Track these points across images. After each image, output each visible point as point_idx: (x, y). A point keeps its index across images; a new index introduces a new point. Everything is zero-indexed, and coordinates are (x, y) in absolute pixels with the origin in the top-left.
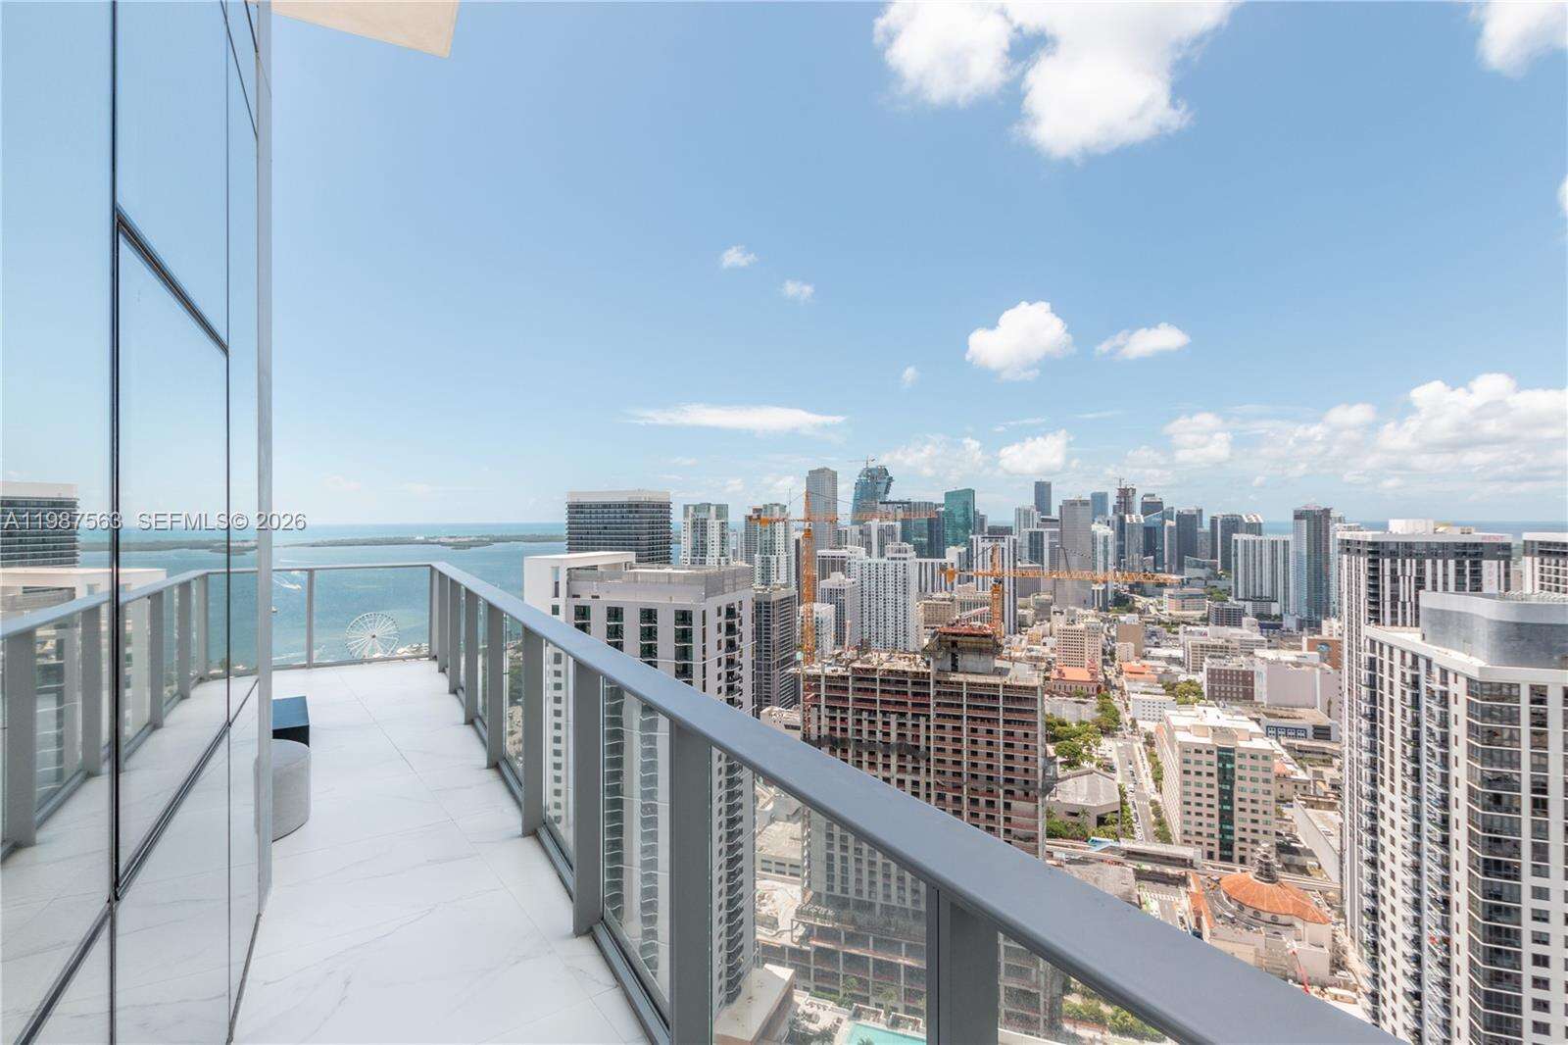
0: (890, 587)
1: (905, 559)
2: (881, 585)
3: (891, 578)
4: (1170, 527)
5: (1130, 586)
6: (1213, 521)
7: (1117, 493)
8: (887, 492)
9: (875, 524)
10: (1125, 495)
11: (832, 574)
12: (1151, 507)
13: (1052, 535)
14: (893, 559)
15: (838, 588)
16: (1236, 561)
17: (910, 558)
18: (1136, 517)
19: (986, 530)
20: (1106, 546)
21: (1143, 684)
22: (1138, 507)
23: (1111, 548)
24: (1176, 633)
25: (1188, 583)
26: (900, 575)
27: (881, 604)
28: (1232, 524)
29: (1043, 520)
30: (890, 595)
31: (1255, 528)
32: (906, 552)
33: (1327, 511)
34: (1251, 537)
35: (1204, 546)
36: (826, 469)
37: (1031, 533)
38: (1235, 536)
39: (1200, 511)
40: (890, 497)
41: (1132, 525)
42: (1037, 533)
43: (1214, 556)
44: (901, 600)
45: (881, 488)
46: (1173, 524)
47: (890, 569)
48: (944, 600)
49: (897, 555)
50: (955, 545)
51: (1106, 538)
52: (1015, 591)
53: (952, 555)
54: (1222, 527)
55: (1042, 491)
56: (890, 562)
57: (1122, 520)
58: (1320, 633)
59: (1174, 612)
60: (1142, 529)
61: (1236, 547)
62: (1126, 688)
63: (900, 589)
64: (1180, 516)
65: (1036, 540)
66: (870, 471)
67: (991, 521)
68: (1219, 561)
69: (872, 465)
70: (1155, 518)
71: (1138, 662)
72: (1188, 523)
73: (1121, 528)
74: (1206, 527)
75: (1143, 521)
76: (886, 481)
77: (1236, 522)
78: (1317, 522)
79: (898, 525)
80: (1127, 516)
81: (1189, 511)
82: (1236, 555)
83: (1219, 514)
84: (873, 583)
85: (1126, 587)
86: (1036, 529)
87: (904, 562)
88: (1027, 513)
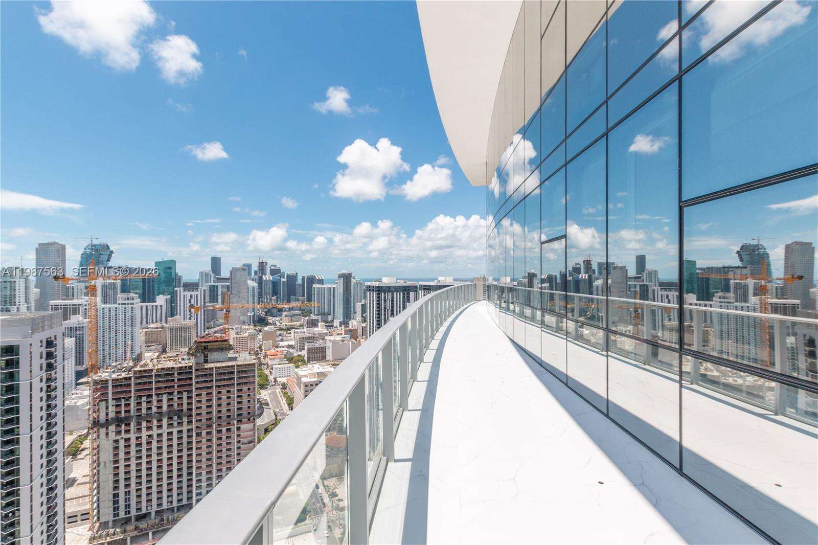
0: (120, 323)
1: (133, 304)
2: (113, 322)
3: (121, 317)
4: (283, 282)
5: (265, 312)
6: (303, 278)
7: (258, 264)
8: (108, 260)
9: (99, 283)
10: (262, 266)
11: (72, 316)
12: (275, 272)
13: (222, 286)
14: (122, 304)
15: (78, 326)
16: (314, 297)
17: (136, 303)
18: (268, 277)
19: (182, 285)
20: (254, 292)
21: (277, 360)
22: (268, 272)
23: (256, 294)
24: (290, 333)
25: (292, 309)
26: (129, 314)
27: (113, 334)
28: (311, 280)
29: (218, 278)
30: (121, 328)
31: (321, 282)
32: (133, 299)
33: (350, 274)
34: (320, 286)
35: (299, 291)
36: (55, 243)
37: (210, 286)
38: (314, 285)
39: (297, 274)
40: (110, 264)
41: (266, 281)
42: (214, 286)
43: (304, 296)
44: (129, 330)
45: (104, 258)
46: (285, 280)
47: (120, 311)
48: (157, 328)
49: (127, 302)
50: (163, 294)
51: (253, 288)
52: (204, 319)
53: (161, 300)
54: (307, 281)
55: (216, 263)
56: (121, 306)
57: (261, 278)
58: (348, 327)
59: (287, 324)
60: (271, 283)
61: (314, 290)
62: (270, 363)
63: (129, 323)
64: (288, 276)
65: (213, 291)
66: (95, 246)
67: (185, 279)
68: (306, 297)
69: (95, 242)
70: (276, 277)
71: (274, 349)
72: (292, 278)
73: (260, 282)
74: (299, 281)
75: (271, 279)
76: (108, 253)
77: (313, 279)
78: (347, 278)
79: (119, 282)
80: (264, 276)
81: (293, 274)
82: (314, 294)
83: (306, 275)
84: (107, 321)
85: (264, 313)
86: (212, 284)
87: (132, 306)
88: (207, 275)
